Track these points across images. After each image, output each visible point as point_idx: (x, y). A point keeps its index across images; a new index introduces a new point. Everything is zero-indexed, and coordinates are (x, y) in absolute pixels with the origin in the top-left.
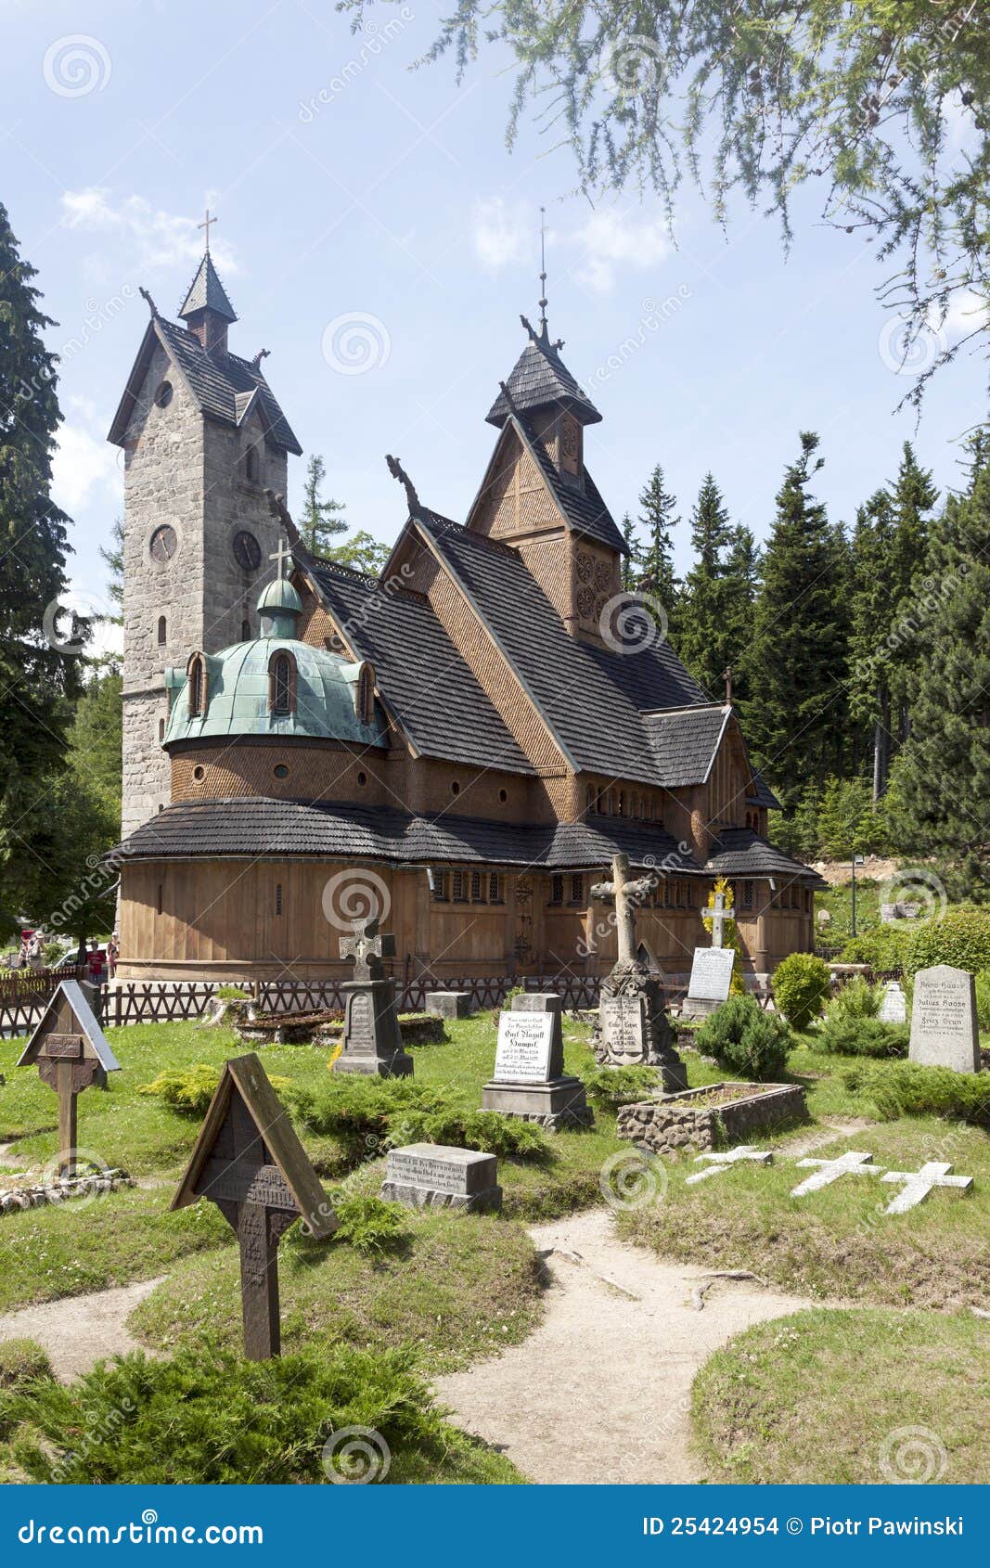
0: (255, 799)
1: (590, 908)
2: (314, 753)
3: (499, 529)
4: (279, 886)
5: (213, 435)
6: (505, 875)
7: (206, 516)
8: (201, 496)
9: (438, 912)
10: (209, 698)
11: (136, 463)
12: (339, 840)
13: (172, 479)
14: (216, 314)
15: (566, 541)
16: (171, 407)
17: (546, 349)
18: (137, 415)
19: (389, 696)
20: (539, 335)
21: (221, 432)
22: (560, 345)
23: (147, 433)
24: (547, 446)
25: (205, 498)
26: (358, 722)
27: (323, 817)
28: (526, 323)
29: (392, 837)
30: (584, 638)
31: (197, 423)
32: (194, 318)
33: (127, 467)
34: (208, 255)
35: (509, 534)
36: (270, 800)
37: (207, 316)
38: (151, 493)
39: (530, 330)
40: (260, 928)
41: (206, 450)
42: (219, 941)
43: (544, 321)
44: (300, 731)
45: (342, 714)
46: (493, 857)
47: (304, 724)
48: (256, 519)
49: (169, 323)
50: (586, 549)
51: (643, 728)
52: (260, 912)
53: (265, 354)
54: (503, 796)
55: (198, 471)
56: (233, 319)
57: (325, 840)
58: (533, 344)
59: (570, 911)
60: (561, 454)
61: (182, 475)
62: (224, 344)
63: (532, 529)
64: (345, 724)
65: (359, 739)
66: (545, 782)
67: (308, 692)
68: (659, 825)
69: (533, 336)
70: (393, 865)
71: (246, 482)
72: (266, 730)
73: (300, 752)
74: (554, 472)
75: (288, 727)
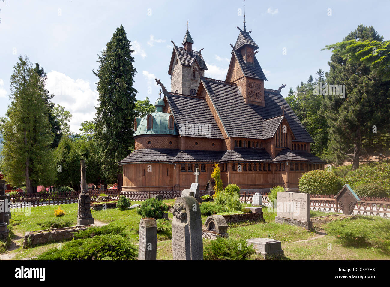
0: (144, 149)
1: (229, 172)
2: (157, 138)
3: (233, 80)
4: (144, 169)
5: (185, 69)
6: (207, 164)
7: (183, 87)
8: (182, 83)
9: (182, 174)
10: (137, 127)
11: (173, 78)
12: (158, 158)
13: (178, 80)
14: (189, 42)
15: (245, 79)
16: (178, 65)
17: (245, 34)
18: (173, 68)
19: (178, 123)
20: (243, 30)
21: (187, 68)
22: (250, 32)
23: (174, 71)
24: (244, 57)
25: (183, 83)
26: (168, 129)
27: (157, 152)
28: (238, 28)
29: (173, 156)
30: (250, 103)
31: (181, 67)
32: (184, 44)
33: (171, 79)
34: (188, 30)
35: (234, 80)
36: (146, 149)
37: (187, 43)
38: (175, 84)
39: (240, 30)
40: (140, 179)
41: (183, 73)
42: (132, 182)
43: (245, 27)
44: (153, 133)
45: (165, 128)
46: (200, 160)
47: (154, 131)
48: (196, 86)
49: (178, 47)
50: (252, 81)
51: (263, 124)
52: (140, 176)
53: (202, 49)
54: (213, 144)
55: (181, 78)
56: (193, 44)
57: (154, 158)
58: (241, 33)
59: (225, 173)
60: (246, 58)
61: (179, 79)
62: (191, 49)
63: (238, 78)
64: (165, 130)
65: (168, 133)
66: (225, 140)
67: (156, 124)
68: (264, 149)
69: (241, 31)
70: (170, 163)
71: (193, 78)
72: (146, 133)
73: (154, 138)
74: (245, 63)
75: (150, 132)
